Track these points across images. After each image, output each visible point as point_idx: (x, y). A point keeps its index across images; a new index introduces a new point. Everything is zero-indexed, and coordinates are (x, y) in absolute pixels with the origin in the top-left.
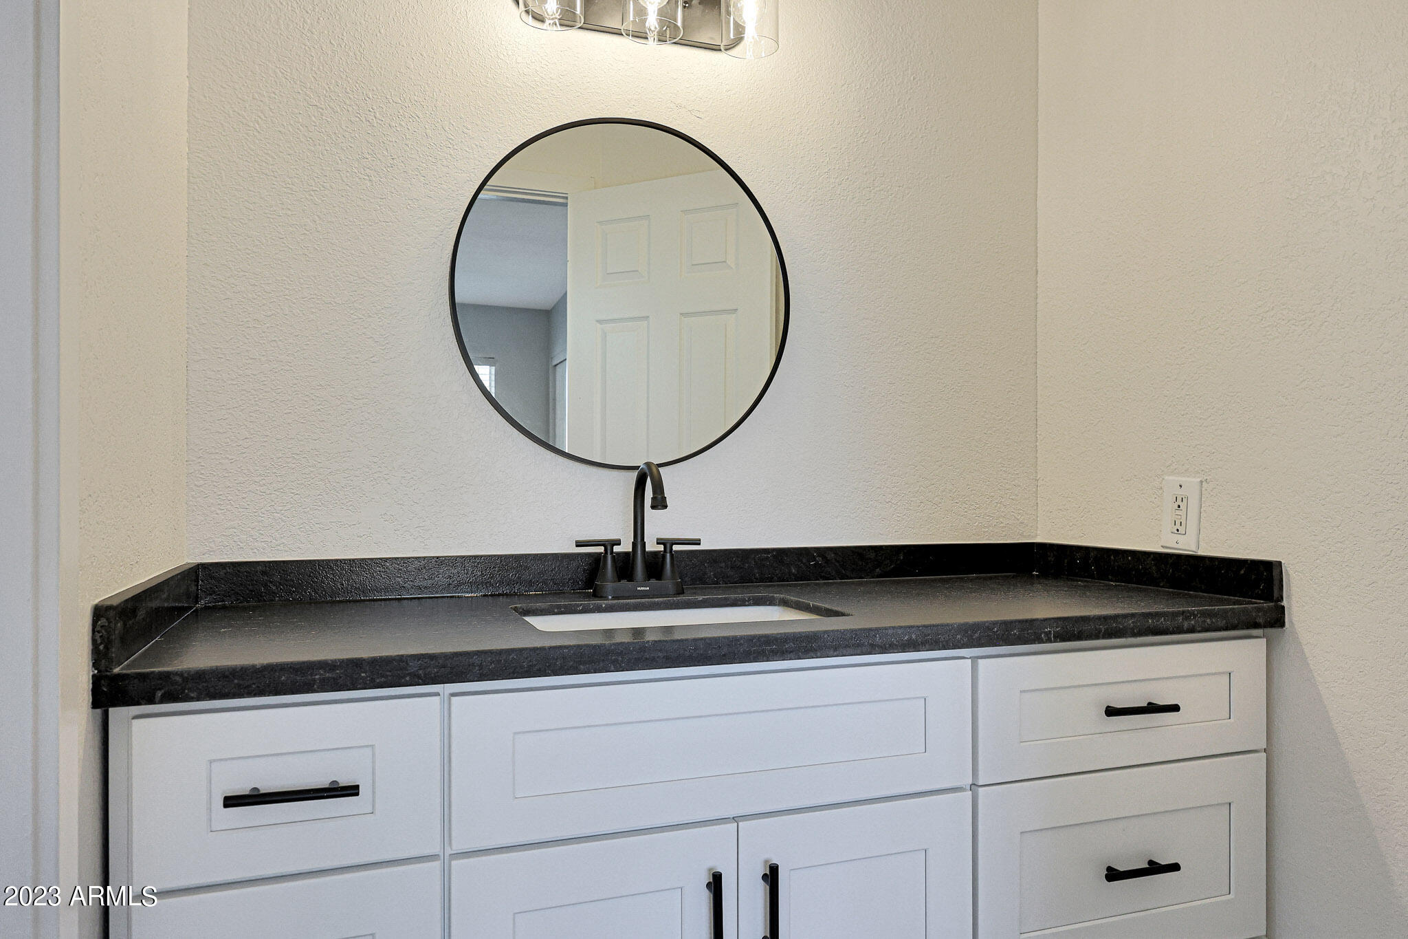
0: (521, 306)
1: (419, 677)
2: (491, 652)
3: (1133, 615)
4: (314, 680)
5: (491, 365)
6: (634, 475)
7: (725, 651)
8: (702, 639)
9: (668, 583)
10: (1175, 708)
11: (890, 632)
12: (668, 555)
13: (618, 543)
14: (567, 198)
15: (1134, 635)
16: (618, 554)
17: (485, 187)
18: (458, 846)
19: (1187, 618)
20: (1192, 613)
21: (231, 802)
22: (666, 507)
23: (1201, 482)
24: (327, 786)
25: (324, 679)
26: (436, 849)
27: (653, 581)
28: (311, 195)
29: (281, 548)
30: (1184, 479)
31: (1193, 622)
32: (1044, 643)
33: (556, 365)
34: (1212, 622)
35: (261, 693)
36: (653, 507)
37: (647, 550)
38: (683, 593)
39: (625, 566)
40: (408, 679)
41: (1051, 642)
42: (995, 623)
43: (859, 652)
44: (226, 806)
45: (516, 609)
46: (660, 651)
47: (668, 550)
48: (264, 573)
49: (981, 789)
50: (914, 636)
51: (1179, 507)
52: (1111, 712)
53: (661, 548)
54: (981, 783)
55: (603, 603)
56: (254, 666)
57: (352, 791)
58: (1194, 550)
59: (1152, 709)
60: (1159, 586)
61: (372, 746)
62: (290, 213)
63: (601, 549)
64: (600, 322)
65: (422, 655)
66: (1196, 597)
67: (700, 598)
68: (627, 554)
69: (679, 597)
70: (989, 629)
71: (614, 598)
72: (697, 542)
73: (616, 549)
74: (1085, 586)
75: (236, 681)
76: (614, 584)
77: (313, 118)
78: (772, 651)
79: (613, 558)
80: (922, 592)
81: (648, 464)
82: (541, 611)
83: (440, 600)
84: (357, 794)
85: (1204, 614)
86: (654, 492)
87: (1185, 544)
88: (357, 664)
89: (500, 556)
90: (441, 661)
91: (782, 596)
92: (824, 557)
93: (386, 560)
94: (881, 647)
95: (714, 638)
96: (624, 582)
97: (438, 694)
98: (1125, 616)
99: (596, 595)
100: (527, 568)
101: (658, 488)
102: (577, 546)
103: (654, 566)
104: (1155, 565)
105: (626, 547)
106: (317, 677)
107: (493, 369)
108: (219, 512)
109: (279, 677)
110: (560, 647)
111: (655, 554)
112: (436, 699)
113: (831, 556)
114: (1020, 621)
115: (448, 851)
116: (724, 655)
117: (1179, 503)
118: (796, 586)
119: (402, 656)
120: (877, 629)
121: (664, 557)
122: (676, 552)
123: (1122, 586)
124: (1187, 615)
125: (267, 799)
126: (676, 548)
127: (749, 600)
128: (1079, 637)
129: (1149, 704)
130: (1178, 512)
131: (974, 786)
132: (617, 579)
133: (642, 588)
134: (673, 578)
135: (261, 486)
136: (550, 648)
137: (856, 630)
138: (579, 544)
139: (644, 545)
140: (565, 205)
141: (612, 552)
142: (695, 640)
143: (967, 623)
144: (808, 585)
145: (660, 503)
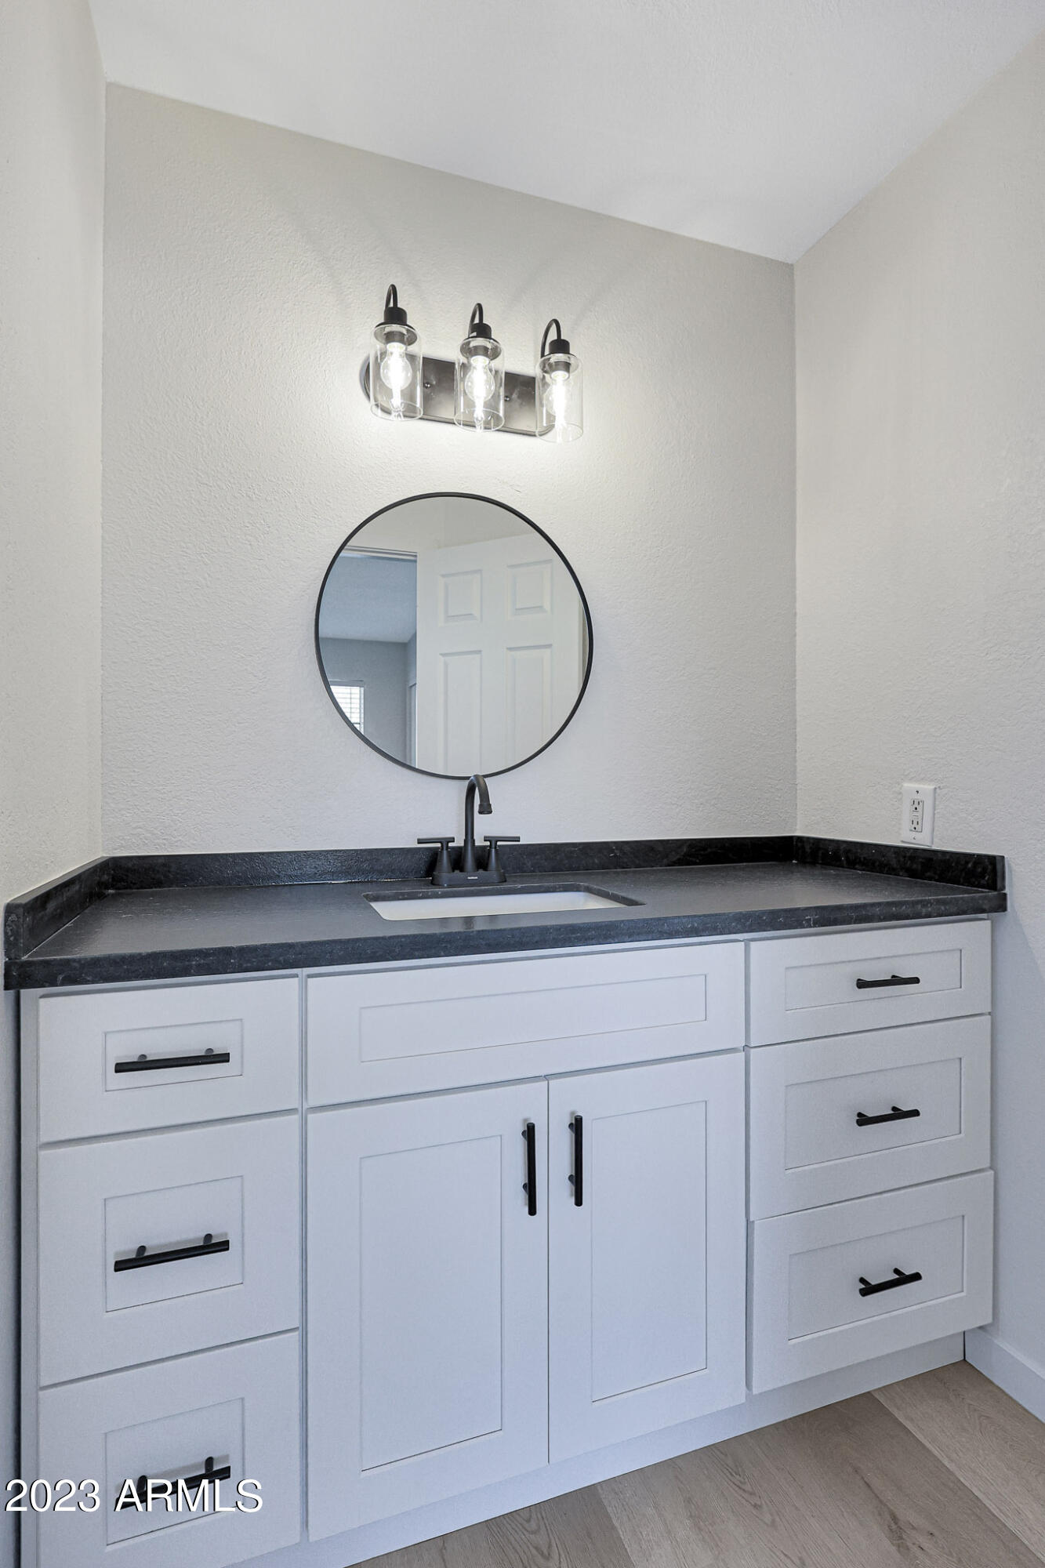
0: (381, 639)
1: (279, 962)
2: (340, 941)
3: (879, 904)
4: (191, 966)
5: (360, 687)
6: (467, 782)
7: (537, 938)
8: (517, 929)
9: (493, 873)
10: (916, 980)
11: (676, 921)
12: (493, 850)
13: (452, 840)
14: (416, 556)
15: (881, 920)
16: (453, 848)
17: (346, 547)
18: (313, 1101)
19: (924, 906)
20: (929, 902)
21: (120, 1068)
22: (490, 812)
23: (935, 789)
24: (203, 1054)
25: (199, 965)
26: (295, 1105)
27: (481, 871)
28: (202, 557)
29: (178, 844)
30: (922, 786)
31: (930, 909)
32: (804, 928)
33: (411, 687)
34: (946, 909)
35: (147, 977)
36: (480, 813)
37: (476, 844)
38: (505, 881)
39: (458, 860)
40: (270, 964)
41: (811, 927)
42: (764, 912)
43: (650, 938)
44: (117, 1071)
45: (367, 897)
46: (483, 939)
47: (493, 846)
48: (164, 865)
49: (752, 1050)
50: (696, 925)
51: (916, 809)
52: (862, 984)
53: (488, 843)
54: (752, 1045)
55: (439, 891)
56: (140, 954)
57: (224, 1058)
58: (928, 844)
59: (896, 981)
60: (899, 875)
61: (241, 1020)
62: (185, 572)
63: (439, 845)
64: (444, 655)
65: (282, 944)
66: (930, 885)
67: (520, 886)
68: (460, 848)
69: (503, 885)
70: (760, 917)
71: (449, 886)
72: (517, 839)
73: (450, 845)
74: (837, 875)
75: (125, 967)
76: (447, 874)
77: (204, 495)
78: (576, 938)
79: (448, 853)
80: (703, 880)
81: (476, 776)
82: (389, 897)
83: (307, 888)
84: (228, 1061)
85: (938, 901)
86: (481, 801)
87: (923, 840)
88: (227, 952)
89: (357, 850)
90: (298, 949)
91: (586, 884)
92: (621, 850)
93: (263, 854)
94: (669, 934)
95: (528, 928)
96: (457, 872)
97: (296, 976)
98: (873, 905)
99: (433, 883)
100: (377, 860)
101: (485, 796)
102: (419, 843)
103: (482, 860)
104: (896, 858)
105: (459, 842)
106: (194, 963)
107: (362, 689)
108: (128, 815)
109: (162, 963)
110: (398, 937)
111: (484, 847)
112: (296, 979)
113: (627, 849)
114: (785, 911)
115: (305, 1106)
116: (537, 942)
117: (917, 805)
118: (598, 873)
119: (266, 945)
120: (666, 918)
121: (490, 851)
122: (500, 846)
123: (867, 875)
124: (924, 903)
125: (153, 1065)
126: (499, 843)
127: (560, 887)
128: (835, 922)
129: (893, 976)
130: (915, 814)
131: (746, 1048)
132: (450, 868)
133: (472, 878)
134: (497, 870)
135: (162, 794)
136: (391, 937)
137: (647, 920)
138: (420, 841)
139: (473, 841)
140: (415, 561)
141: (447, 847)
142: (512, 930)
143: (741, 913)
144: (607, 873)
145: (486, 809)
